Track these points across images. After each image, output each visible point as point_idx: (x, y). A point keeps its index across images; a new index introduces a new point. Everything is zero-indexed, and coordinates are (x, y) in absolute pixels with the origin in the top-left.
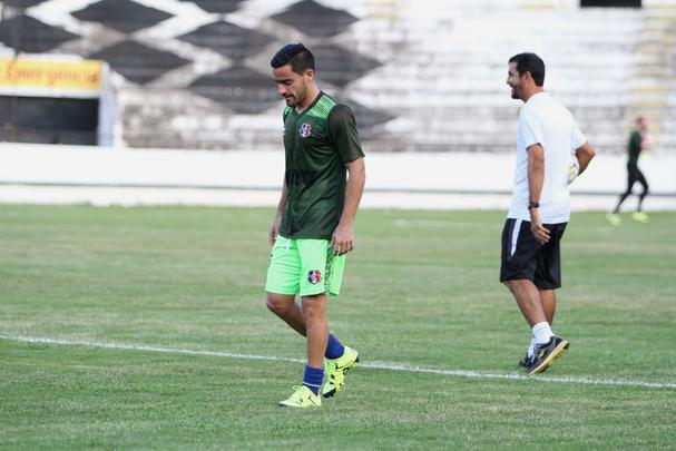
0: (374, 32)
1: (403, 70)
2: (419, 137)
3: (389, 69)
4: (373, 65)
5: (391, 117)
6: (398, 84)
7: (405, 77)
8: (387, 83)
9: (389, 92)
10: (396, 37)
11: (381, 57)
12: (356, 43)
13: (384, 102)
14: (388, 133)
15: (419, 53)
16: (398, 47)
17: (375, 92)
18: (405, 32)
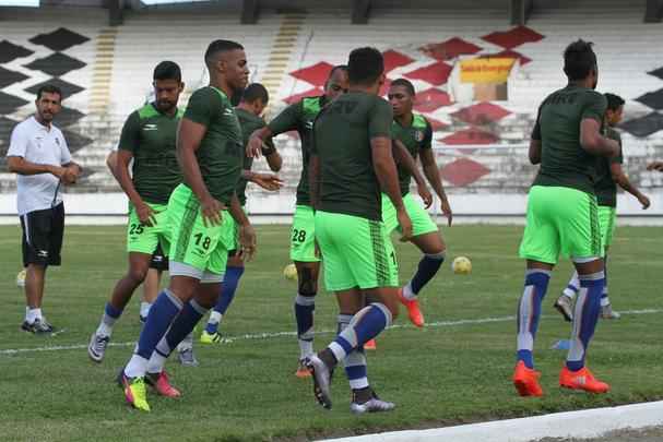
0: (90, 123)
1: (103, 145)
2: (106, 183)
3: (95, 144)
4: (88, 142)
5: (92, 172)
6: (99, 153)
7: (103, 149)
8: (93, 152)
9: (92, 157)
10: (104, 125)
11: (92, 137)
12: (79, 129)
13: (90, 163)
14: (88, 181)
15: (113, 135)
16: (103, 131)
17: (85, 158)
18: (109, 123)
